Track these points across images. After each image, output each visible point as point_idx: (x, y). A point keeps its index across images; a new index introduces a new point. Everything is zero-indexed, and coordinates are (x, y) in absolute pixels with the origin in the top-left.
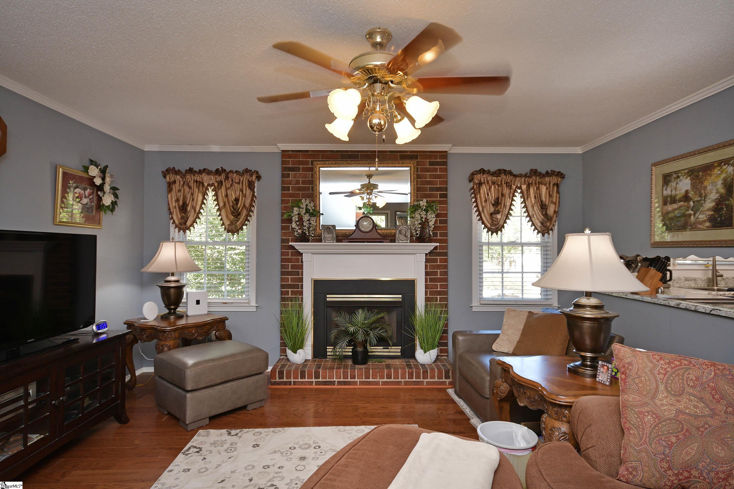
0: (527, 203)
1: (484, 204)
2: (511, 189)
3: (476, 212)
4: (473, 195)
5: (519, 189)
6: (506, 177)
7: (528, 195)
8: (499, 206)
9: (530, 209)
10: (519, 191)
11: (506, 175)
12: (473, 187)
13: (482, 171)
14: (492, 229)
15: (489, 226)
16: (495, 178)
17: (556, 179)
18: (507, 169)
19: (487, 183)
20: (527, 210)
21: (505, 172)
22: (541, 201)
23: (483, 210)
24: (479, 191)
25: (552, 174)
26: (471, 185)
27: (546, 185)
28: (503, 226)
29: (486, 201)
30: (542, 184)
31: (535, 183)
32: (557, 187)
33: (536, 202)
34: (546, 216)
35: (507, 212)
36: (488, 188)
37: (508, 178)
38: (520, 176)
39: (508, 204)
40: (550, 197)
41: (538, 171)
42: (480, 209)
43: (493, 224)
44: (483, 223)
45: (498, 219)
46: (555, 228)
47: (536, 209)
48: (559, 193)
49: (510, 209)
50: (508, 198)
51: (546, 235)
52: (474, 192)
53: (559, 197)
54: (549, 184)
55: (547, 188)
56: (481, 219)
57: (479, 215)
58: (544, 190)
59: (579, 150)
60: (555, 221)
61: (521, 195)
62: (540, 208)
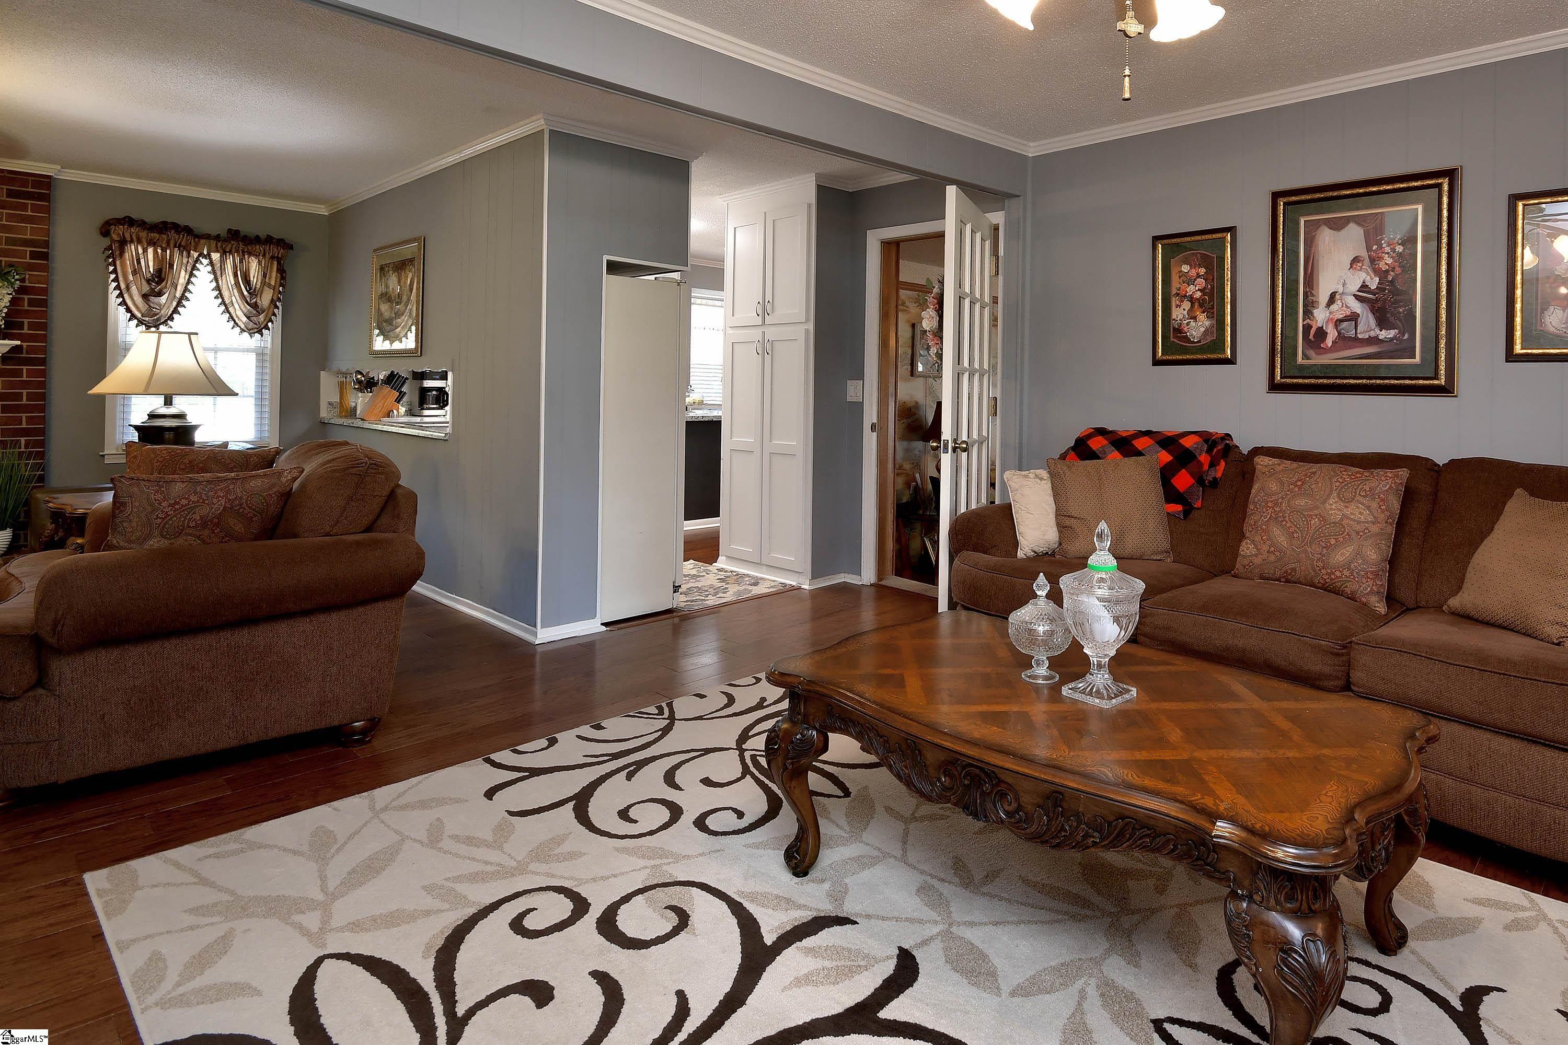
0: (220, 282)
1: (131, 278)
2: (188, 258)
3: (114, 289)
4: (111, 260)
5: (206, 258)
6: (179, 236)
7: (222, 270)
8: (163, 284)
9: (226, 294)
10: (205, 261)
11: (178, 233)
12: (111, 246)
13: (129, 222)
14: (145, 321)
15: (139, 315)
16: (157, 235)
17: (275, 250)
18: (182, 222)
19: (139, 241)
20: (220, 294)
21: (176, 227)
22: (247, 281)
23: (128, 288)
24: (122, 254)
25: (269, 240)
26: (106, 242)
27: (256, 256)
28: (171, 318)
29: (134, 273)
30: (250, 254)
31: (237, 251)
32: (279, 263)
33: (237, 283)
34: (255, 306)
35: (178, 294)
36: (140, 251)
37: (184, 239)
38: (208, 237)
39: (182, 281)
40: (265, 276)
41: (242, 234)
42: (123, 286)
43: (150, 312)
44: (128, 310)
45: (160, 305)
46: (276, 325)
47: (236, 294)
48: (281, 271)
49: (186, 289)
50: (183, 273)
51: (257, 336)
52: (112, 255)
53: (283, 278)
54: (264, 255)
55: (260, 263)
56: (124, 303)
57: (121, 295)
58: (254, 266)
59: (323, 211)
60: (274, 314)
61: (209, 268)
62: (246, 293)
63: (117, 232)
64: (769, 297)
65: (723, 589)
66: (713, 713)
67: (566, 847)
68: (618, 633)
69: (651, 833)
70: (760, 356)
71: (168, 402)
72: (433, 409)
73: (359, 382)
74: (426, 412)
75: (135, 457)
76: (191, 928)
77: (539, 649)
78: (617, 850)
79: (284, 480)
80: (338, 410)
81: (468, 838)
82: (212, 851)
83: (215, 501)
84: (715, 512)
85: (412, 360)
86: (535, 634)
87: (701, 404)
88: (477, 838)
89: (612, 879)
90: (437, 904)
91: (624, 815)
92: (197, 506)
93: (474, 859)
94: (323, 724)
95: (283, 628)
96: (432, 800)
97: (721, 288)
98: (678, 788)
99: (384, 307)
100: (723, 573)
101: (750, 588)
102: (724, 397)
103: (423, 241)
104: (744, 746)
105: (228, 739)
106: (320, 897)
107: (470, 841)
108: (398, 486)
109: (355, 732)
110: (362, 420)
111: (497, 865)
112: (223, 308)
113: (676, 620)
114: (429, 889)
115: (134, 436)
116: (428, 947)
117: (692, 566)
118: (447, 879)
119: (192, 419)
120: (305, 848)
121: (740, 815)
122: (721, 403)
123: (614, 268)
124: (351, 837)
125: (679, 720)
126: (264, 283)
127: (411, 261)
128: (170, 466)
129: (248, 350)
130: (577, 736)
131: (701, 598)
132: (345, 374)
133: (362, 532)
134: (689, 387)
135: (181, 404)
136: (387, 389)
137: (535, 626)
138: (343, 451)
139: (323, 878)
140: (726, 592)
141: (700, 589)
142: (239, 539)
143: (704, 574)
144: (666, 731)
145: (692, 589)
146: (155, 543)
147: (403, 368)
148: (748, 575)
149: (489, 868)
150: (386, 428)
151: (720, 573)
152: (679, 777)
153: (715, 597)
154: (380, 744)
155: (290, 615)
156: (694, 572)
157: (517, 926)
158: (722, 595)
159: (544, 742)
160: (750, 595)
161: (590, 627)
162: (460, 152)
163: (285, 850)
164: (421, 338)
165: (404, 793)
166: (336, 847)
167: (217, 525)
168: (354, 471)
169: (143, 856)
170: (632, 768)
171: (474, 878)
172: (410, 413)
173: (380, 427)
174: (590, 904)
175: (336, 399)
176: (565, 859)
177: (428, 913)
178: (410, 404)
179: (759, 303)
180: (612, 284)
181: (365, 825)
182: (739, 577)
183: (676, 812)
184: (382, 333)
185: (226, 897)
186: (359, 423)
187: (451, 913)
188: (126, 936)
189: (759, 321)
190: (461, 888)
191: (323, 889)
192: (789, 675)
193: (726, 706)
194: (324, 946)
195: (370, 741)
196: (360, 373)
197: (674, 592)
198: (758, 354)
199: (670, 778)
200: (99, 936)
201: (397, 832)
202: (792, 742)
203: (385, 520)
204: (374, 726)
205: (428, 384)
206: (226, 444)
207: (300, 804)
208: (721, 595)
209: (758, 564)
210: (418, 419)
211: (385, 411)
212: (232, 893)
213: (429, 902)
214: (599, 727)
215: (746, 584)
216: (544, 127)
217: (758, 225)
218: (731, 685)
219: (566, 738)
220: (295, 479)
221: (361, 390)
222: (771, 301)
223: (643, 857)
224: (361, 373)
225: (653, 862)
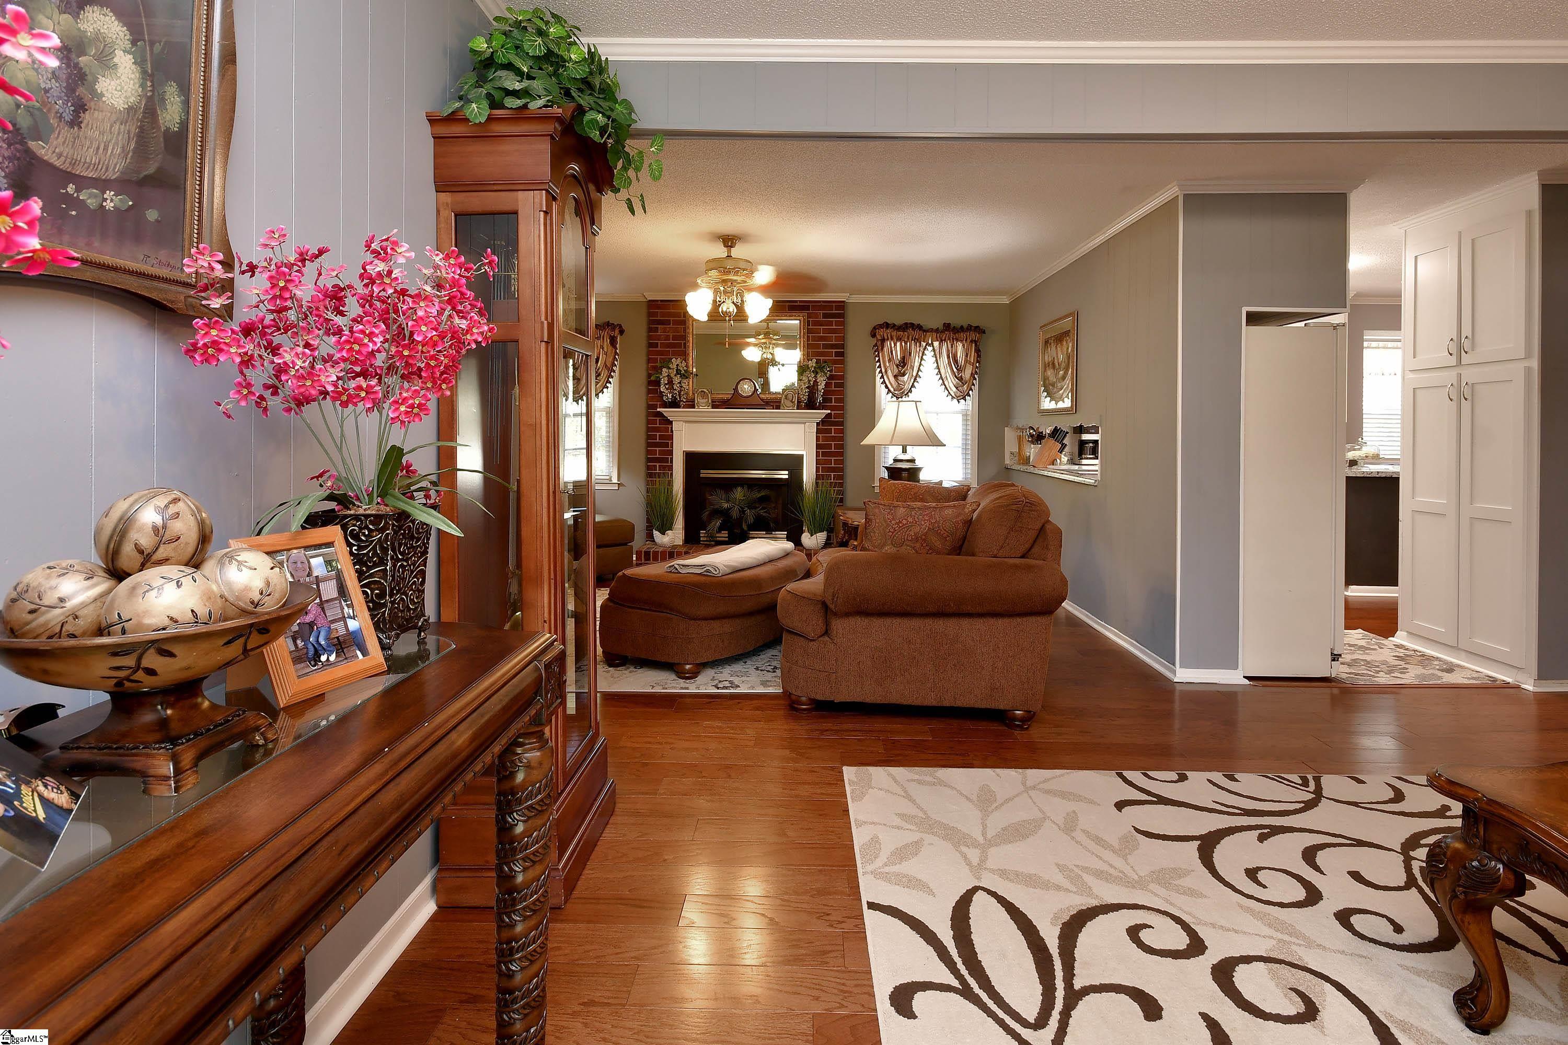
0: (939, 363)
1: (888, 364)
2: (920, 347)
3: (879, 373)
4: (876, 353)
5: (930, 346)
6: (914, 332)
7: (940, 353)
8: (906, 367)
9: (942, 371)
10: (930, 348)
11: (913, 329)
12: (877, 343)
13: (887, 325)
14: (896, 394)
15: (893, 390)
16: (902, 333)
17: (974, 335)
18: (916, 322)
19: (892, 339)
20: (939, 372)
21: (913, 326)
22: (956, 361)
23: (886, 372)
24: (882, 349)
25: (970, 328)
26: (874, 341)
27: (961, 341)
28: (910, 391)
29: (890, 361)
30: (957, 340)
31: (949, 339)
32: (976, 345)
33: (949, 362)
34: (960, 379)
35: (915, 374)
36: (893, 345)
37: (917, 334)
38: (931, 330)
39: (917, 364)
40: (967, 356)
41: (952, 326)
42: (883, 370)
43: (899, 387)
44: (887, 387)
45: (903, 382)
46: (974, 393)
47: (949, 371)
48: (978, 351)
49: (919, 370)
50: (917, 358)
51: (962, 401)
52: (877, 350)
53: (979, 356)
54: (966, 340)
55: (963, 346)
56: (884, 382)
57: (882, 377)
58: (960, 348)
59: (1005, 300)
60: (973, 385)
61: (933, 353)
62: (955, 370)
63: (881, 333)
64: (1467, 331)
65: (1400, 669)
66: (1372, 803)
67: (1186, 882)
68: (1260, 688)
69: (1282, 905)
70: (1454, 404)
71: (904, 451)
72: (1091, 458)
73: (1032, 436)
74: (1084, 462)
75: (884, 488)
76: (898, 828)
77: (1178, 687)
78: (1241, 907)
79: (966, 510)
80: (1017, 458)
81: (1097, 837)
82: (916, 777)
83: (923, 523)
84: (1392, 580)
85: (1072, 417)
86: (1174, 672)
87: (1376, 459)
88: (1105, 841)
89: (1232, 934)
90: (1065, 883)
91: (1252, 874)
92: (912, 526)
93: (1101, 858)
94: (993, 705)
95: (965, 623)
96: (1070, 793)
97: (1399, 328)
98: (1317, 869)
99: (1050, 373)
100: (1402, 651)
101: (1440, 674)
102: (1403, 451)
103: (1076, 315)
104: (1412, 853)
105: (931, 700)
106: (981, 839)
107: (1098, 840)
108: (1048, 521)
109: (1015, 718)
110: (1034, 467)
111: (1120, 872)
112: (941, 381)
113: (1336, 691)
114: (1061, 868)
115: (885, 475)
116: (1056, 917)
117: (1360, 636)
118: (1077, 866)
119: (918, 464)
120: (974, 798)
121: (1398, 929)
122: (1399, 457)
123: (1254, 319)
124: (1007, 801)
125: (1327, 798)
126: (966, 361)
127: (1067, 333)
128: (904, 496)
129: (957, 413)
130: (1208, 780)
131: (1370, 673)
132: (1022, 430)
133: (1021, 557)
134: (1360, 439)
135: (912, 452)
136: (1052, 441)
137: (1174, 664)
138: (1009, 491)
139: (984, 827)
140: (1404, 673)
141: (1368, 662)
142: (938, 553)
143: (1376, 647)
144: (1309, 805)
145: (1358, 661)
146: (888, 549)
147: (1066, 424)
148: (1437, 659)
149: (1112, 871)
150: (1050, 474)
151: (1398, 650)
152: (1321, 858)
153: (1388, 676)
154: (1036, 733)
155: (969, 615)
156: (1362, 643)
157: (1134, 932)
158: (1399, 675)
159: (1173, 776)
160: (1439, 682)
161: (1233, 677)
162: (1104, 233)
163: (961, 794)
164: (1075, 401)
165: (1049, 780)
166: (995, 805)
167: (925, 540)
168: (1014, 507)
169: (877, 766)
170: (1266, 831)
171: (1099, 874)
172: (1072, 462)
173: (1046, 473)
174: (1207, 948)
175: (1016, 450)
176: (1184, 893)
177: (1058, 888)
178: (1072, 454)
179: (1452, 340)
180: (1251, 335)
181: (1017, 795)
182: (1425, 660)
183: (1313, 896)
184: (1049, 395)
185: (921, 814)
186: (1031, 469)
187: (1077, 896)
188: (861, 817)
189: (1453, 361)
190: (1089, 879)
191: (984, 834)
192: (1462, 786)
193: (1391, 801)
194: (979, 879)
195: (1027, 728)
196: (1031, 428)
197: (1333, 660)
198: (1451, 400)
199: (1309, 855)
200: (846, 811)
201: (1040, 810)
202: (1465, 868)
203: (1036, 550)
204: (1030, 717)
205: (1086, 437)
206: (941, 482)
207: (974, 762)
208: (1396, 674)
209: (1454, 648)
210: (1076, 467)
211: (1051, 459)
212: (925, 813)
213: (1058, 878)
214: (1232, 778)
215: (1434, 668)
216: (1179, 193)
217: (1449, 249)
218: (1400, 778)
219: (1197, 779)
220: (974, 511)
221: (1032, 442)
222: (1470, 337)
223: (1270, 926)
224: (1033, 429)
225: (1280, 936)
